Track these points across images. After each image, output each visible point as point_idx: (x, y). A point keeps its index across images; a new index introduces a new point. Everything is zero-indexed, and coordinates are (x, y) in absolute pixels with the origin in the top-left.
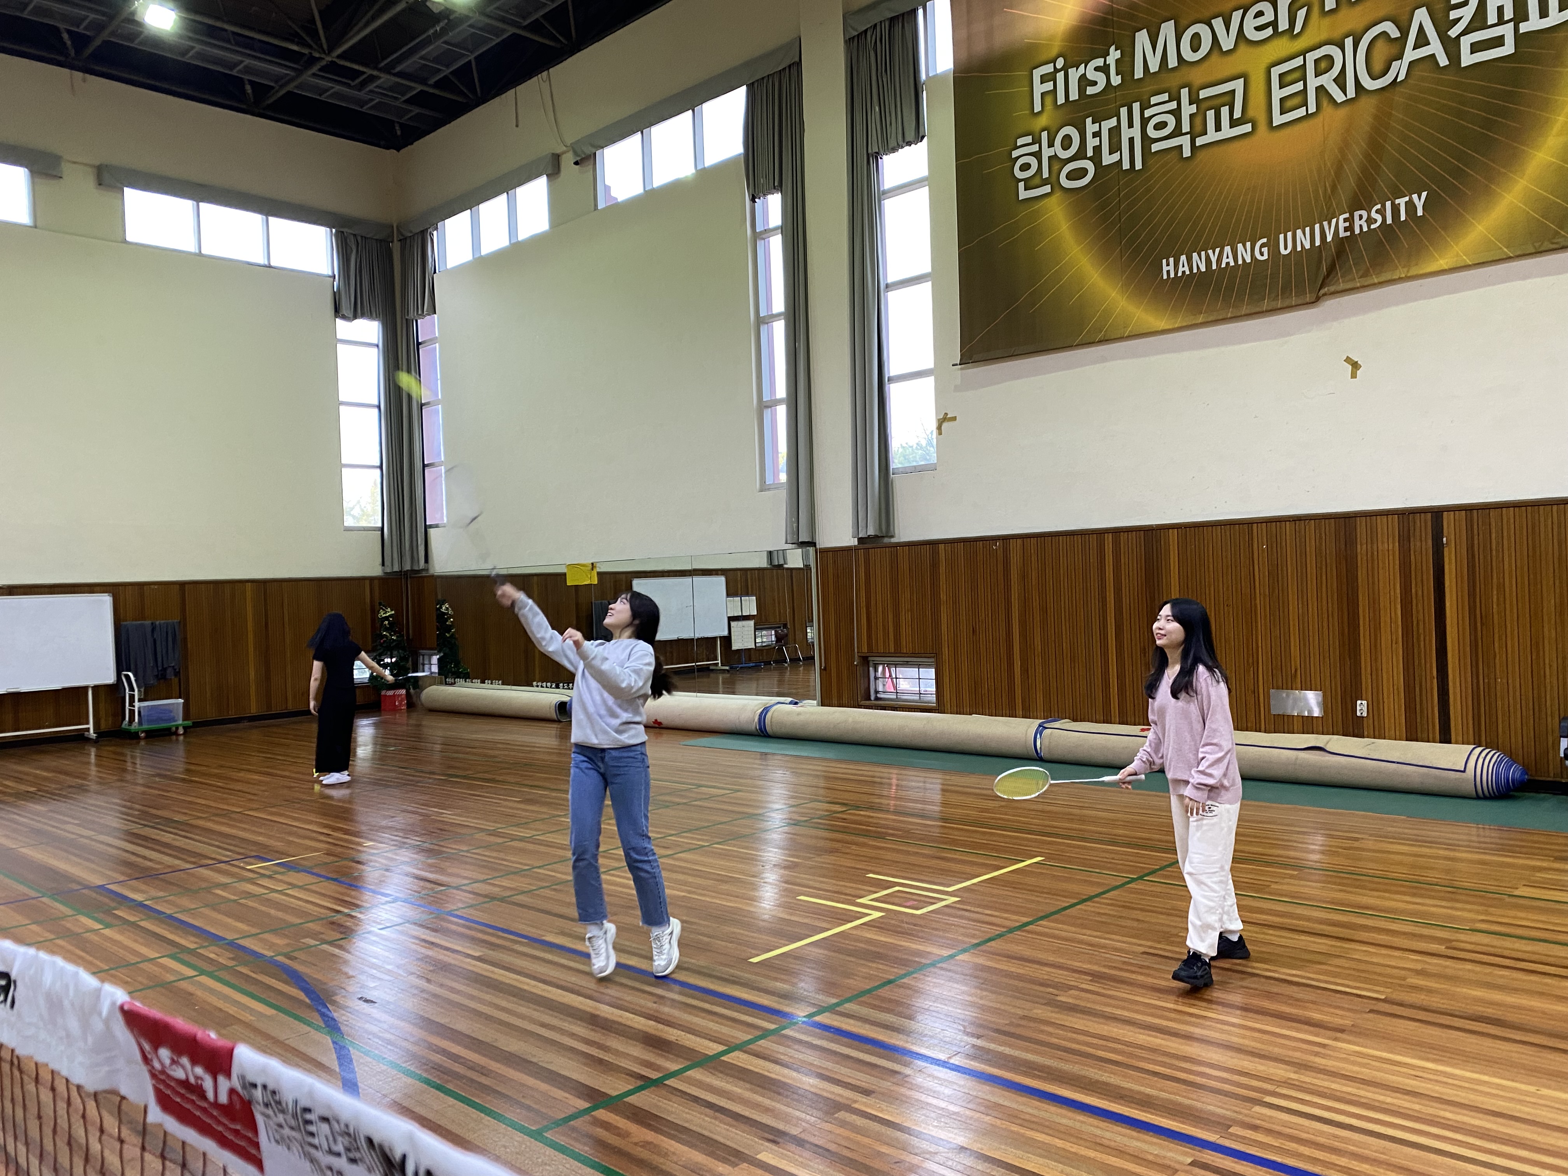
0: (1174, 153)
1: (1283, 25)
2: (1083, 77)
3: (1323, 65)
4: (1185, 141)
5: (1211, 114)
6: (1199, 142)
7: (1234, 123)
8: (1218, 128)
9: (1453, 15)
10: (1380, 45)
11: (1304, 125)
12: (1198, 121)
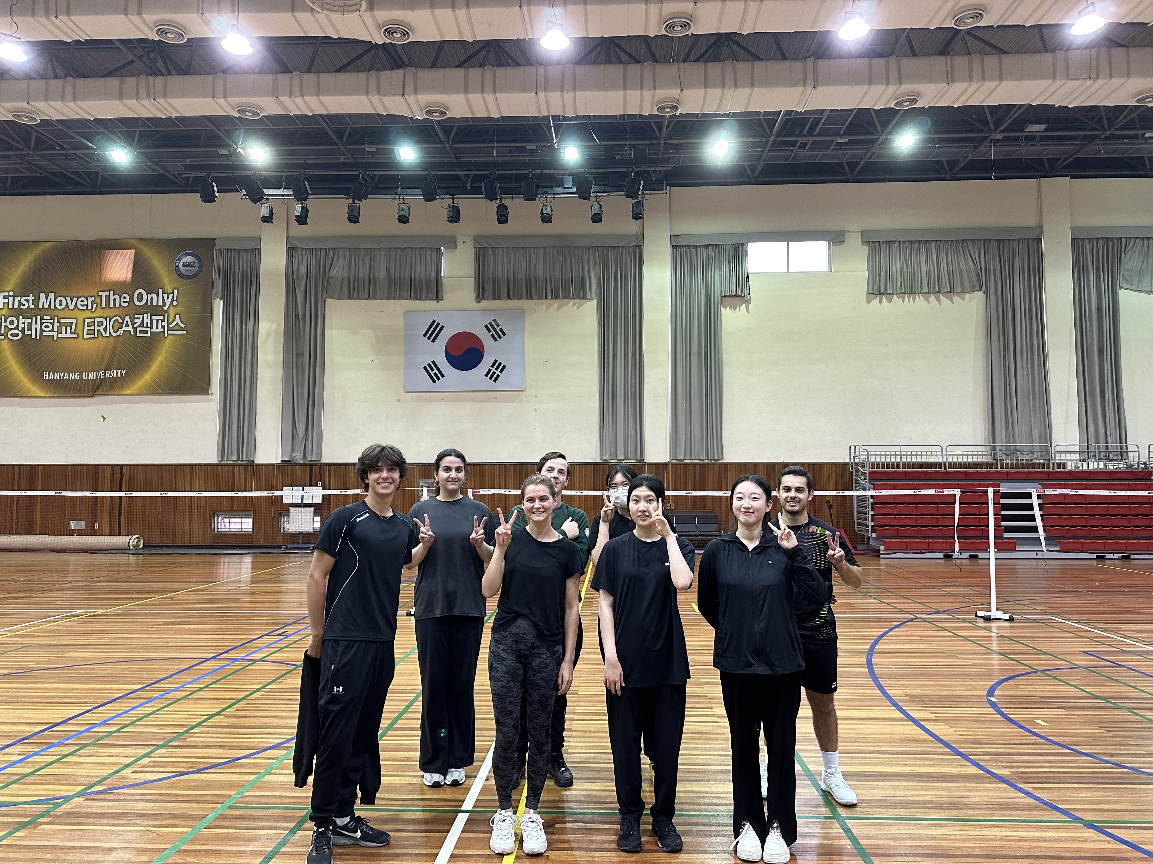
0: (51, 337)
1: (89, 307)
2: (20, 301)
3: (100, 323)
4: (55, 334)
5: (64, 328)
6: (60, 336)
7: (71, 333)
8: (66, 333)
9: (136, 321)
10: (116, 322)
11: (93, 340)
12: (60, 328)
